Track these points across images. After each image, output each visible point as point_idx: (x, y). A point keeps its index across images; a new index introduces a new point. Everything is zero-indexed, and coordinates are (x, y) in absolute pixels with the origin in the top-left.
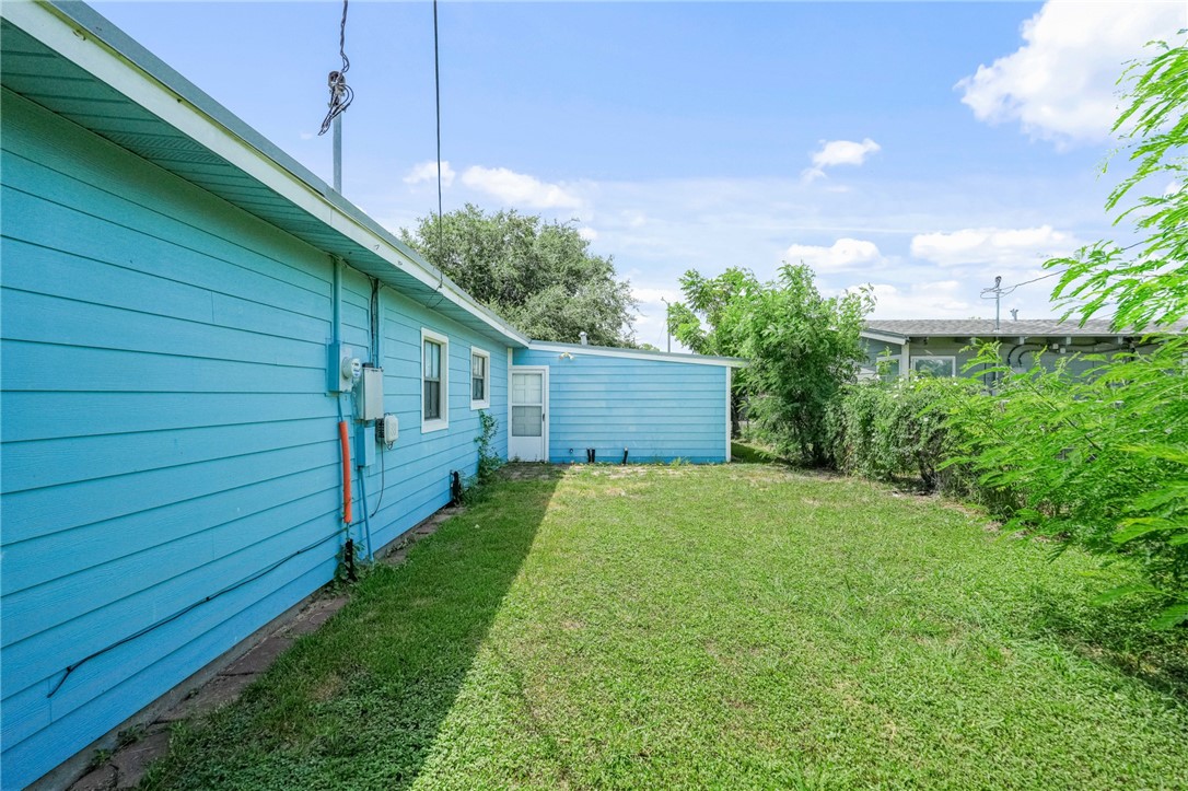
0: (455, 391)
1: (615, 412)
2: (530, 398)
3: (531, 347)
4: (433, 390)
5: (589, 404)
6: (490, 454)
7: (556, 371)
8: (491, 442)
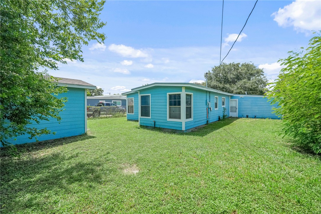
0: (219, 104)
1: (253, 108)
2: (234, 105)
3: (234, 95)
4: (216, 104)
5: (247, 106)
6: (225, 114)
7: (239, 100)
8: (225, 112)
